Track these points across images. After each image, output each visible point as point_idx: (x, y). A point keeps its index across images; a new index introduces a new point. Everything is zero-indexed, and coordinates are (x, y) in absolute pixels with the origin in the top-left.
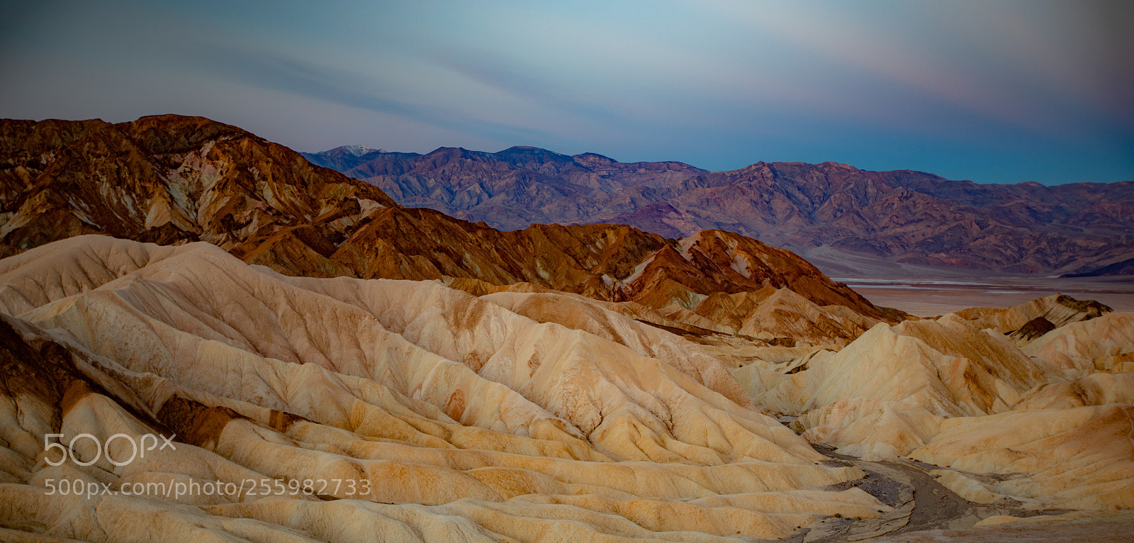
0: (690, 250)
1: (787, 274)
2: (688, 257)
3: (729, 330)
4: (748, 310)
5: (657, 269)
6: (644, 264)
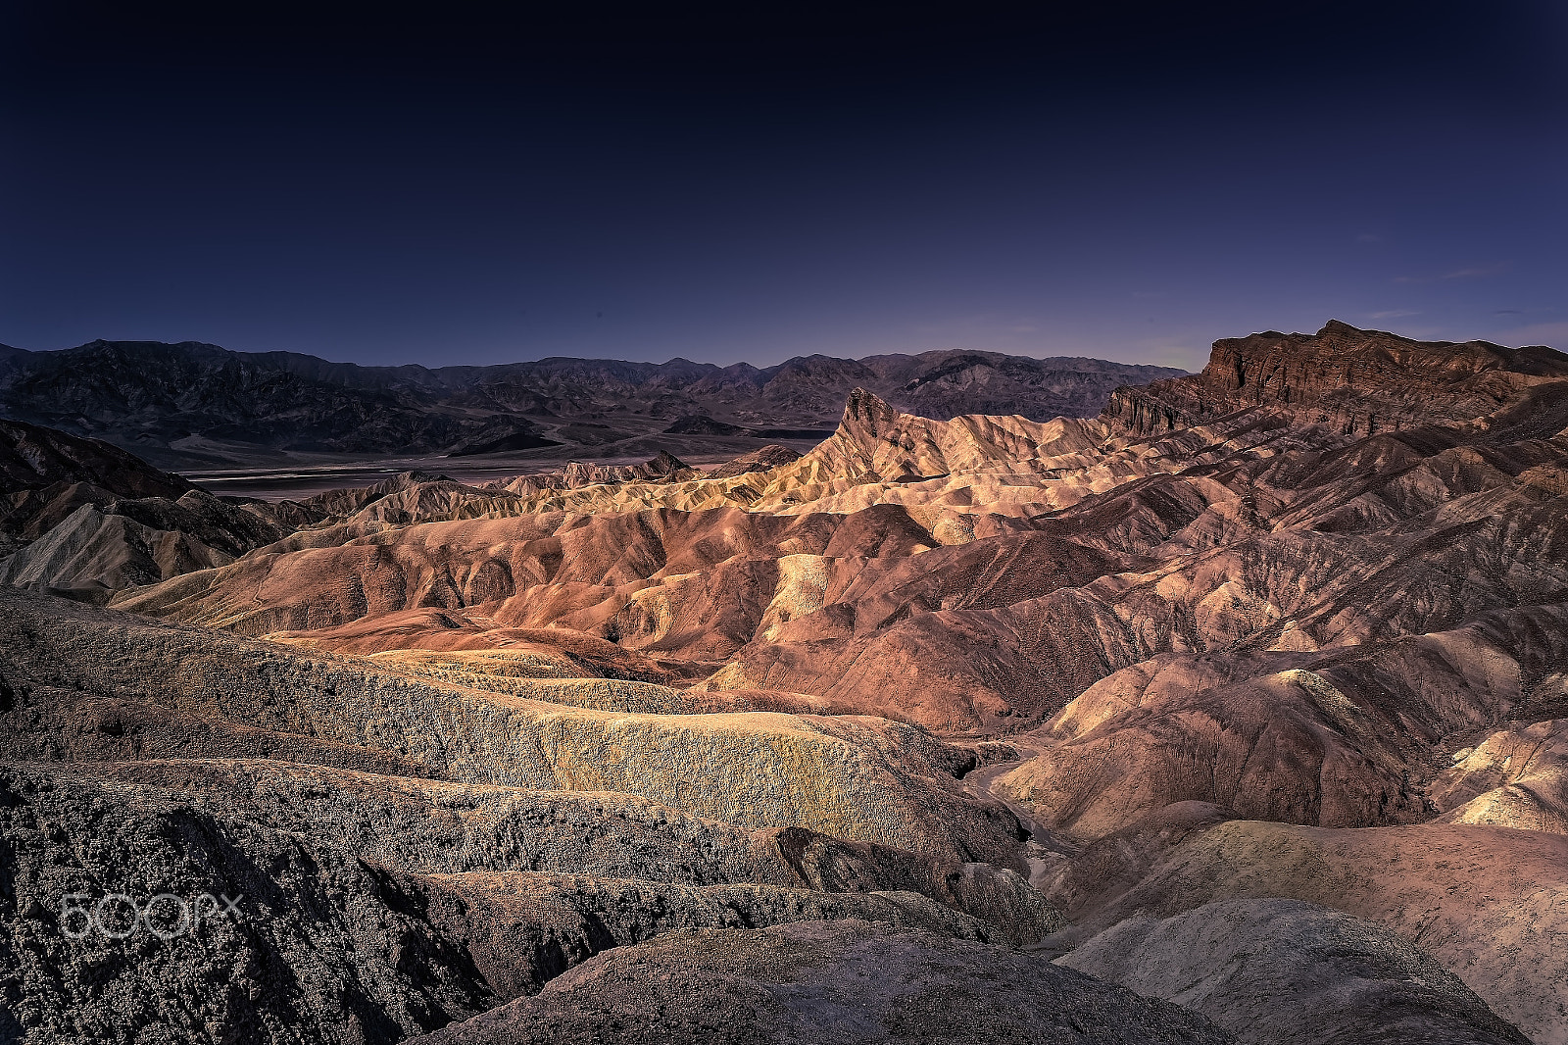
1: (97, 465)
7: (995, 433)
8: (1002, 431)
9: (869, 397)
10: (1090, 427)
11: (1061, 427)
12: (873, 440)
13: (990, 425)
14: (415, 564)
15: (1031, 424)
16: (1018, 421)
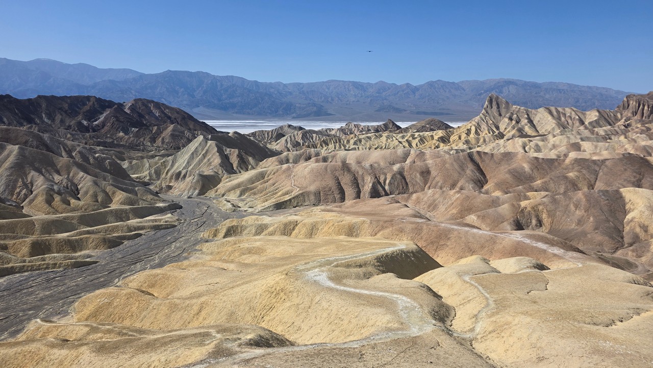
0: (129, 108)
1: (178, 118)
2: (128, 112)
3: (149, 144)
4: (158, 135)
5: (111, 117)
6: (105, 115)
7: (561, 115)
8: (565, 115)
9: (497, 98)
10: (612, 114)
11: (597, 114)
12: (499, 117)
13: (558, 112)
14: (360, 173)
15: (580, 112)
16: (573, 110)
